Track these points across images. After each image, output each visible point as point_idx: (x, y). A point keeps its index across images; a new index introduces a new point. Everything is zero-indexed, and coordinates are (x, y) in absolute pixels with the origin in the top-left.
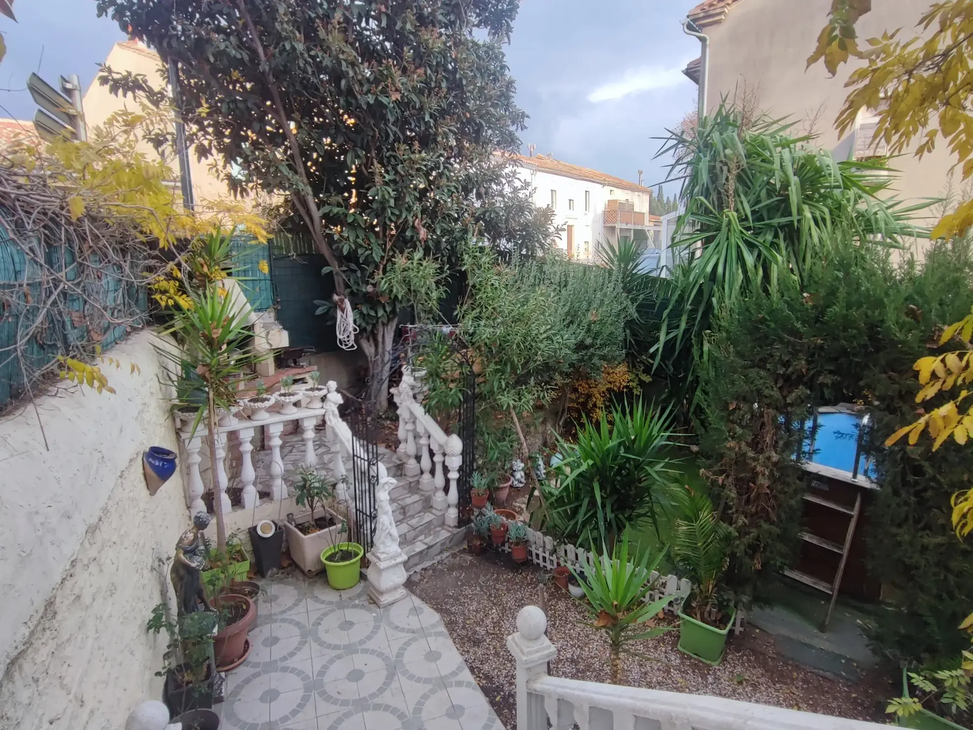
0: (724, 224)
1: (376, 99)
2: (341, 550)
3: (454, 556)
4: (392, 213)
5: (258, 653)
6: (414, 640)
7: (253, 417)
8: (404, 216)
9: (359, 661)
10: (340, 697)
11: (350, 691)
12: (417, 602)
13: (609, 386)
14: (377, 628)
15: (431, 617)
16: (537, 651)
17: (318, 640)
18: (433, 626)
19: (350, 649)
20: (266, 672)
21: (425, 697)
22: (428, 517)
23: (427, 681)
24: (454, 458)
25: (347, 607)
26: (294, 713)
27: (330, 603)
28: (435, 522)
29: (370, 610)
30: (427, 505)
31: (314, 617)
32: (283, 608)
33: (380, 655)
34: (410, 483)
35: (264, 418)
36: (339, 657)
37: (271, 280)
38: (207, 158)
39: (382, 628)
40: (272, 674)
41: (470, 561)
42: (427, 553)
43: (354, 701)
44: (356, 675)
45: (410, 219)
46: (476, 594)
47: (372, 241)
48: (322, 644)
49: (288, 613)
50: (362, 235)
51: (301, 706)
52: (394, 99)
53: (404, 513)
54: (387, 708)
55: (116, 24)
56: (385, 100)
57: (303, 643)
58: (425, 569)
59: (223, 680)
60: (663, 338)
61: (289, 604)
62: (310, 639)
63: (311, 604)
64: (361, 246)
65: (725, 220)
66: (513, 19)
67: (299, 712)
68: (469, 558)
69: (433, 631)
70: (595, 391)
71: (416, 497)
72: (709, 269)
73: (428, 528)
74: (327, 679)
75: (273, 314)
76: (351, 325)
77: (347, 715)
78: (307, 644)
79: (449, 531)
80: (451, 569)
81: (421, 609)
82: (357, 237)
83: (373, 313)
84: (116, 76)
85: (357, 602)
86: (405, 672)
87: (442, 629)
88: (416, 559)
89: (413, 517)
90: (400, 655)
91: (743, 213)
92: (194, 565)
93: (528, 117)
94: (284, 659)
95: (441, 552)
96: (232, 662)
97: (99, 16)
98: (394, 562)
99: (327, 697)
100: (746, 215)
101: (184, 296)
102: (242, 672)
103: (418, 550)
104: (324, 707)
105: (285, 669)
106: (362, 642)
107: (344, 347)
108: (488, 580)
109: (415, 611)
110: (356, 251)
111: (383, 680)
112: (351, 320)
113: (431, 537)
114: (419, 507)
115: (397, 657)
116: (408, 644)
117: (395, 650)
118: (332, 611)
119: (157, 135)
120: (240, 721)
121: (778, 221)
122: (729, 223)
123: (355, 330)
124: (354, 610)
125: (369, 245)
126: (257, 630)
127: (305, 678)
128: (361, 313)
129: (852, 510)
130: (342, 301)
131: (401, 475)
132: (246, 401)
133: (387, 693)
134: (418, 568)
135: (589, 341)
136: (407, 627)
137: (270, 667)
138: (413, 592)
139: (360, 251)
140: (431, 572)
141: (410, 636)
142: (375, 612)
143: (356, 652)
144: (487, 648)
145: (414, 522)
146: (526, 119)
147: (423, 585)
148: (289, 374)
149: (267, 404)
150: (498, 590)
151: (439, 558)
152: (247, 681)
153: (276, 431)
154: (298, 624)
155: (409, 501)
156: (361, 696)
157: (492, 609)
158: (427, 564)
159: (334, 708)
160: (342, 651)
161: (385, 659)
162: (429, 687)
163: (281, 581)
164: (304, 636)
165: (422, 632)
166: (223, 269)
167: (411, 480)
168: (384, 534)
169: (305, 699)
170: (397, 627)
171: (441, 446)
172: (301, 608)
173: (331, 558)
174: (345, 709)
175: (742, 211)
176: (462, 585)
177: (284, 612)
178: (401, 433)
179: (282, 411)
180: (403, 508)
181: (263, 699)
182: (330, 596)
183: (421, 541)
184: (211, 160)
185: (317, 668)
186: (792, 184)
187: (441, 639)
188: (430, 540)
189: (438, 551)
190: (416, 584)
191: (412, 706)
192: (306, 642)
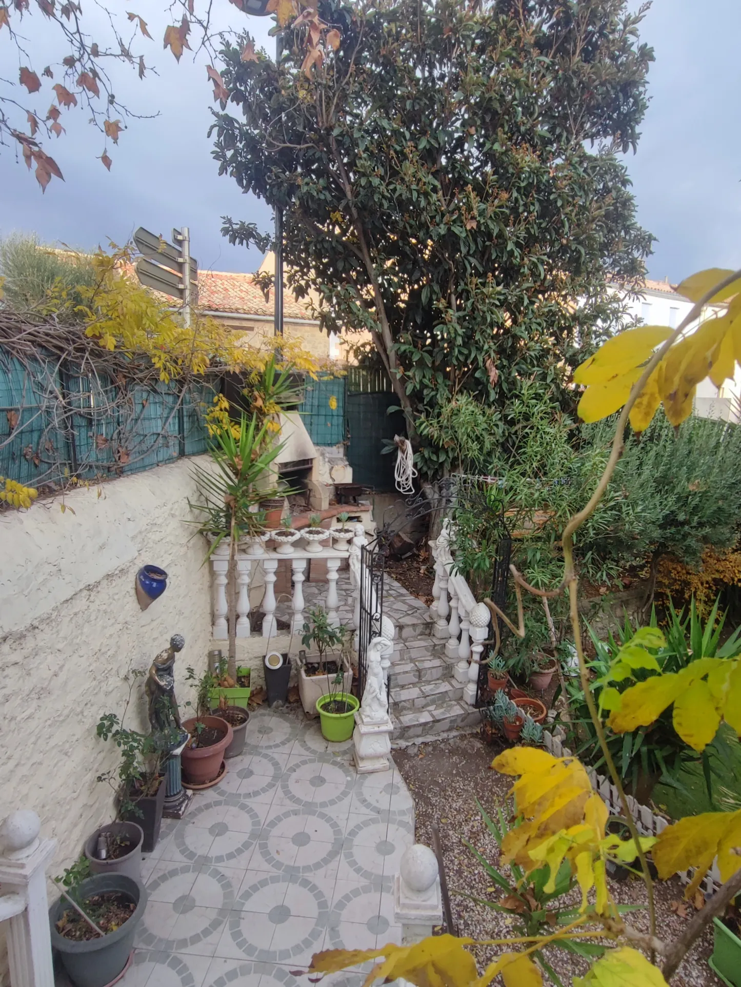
1: (449, 229)
2: (335, 701)
3: (463, 737)
4: (460, 352)
5: (230, 782)
6: (374, 821)
7: (278, 550)
8: (473, 356)
9: (312, 824)
10: (276, 856)
11: (290, 854)
12: (398, 778)
13: (717, 576)
14: (345, 794)
15: (404, 801)
16: (417, 907)
17: (285, 787)
18: (403, 813)
19: (309, 808)
20: (227, 803)
21: (356, 892)
22: (444, 687)
23: (366, 875)
24: (478, 629)
25: (327, 761)
26: (231, 856)
27: (314, 752)
28: (450, 694)
29: (347, 772)
30: (448, 673)
31: (294, 761)
32: (272, 744)
33: (334, 825)
34: (435, 645)
35: (288, 552)
36: (296, 813)
37: (344, 416)
38: (303, 297)
39: (350, 796)
40: (232, 808)
41: (478, 749)
42: (432, 727)
43: (287, 866)
44: (301, 839)
45: (480, 359)
46: (467, 791)
47: (439, 381)
48: (287, 792)
49: (274, 750)
50: (429, 374)
51: (239, 851)
52: (468, 228)
53: (420, 677)
54: (314, 888)
55: (234, 179)
56: (456, 230)
57: (271, 786)
58: (425, 744)
59: (188, 798)
61: (278, 741)
62: (279, 784)
63: (297, 747)
64: (426, 386)
66: (637, 123)
67: (235, 857)
68: (478, 745)
69: (399, 818)
70: (695, 580)
71: (437, 662)
73: (441, 699)
74: (275, 832)
75: (342, 450)
76: (410, 469)
77: (275, 880)
78: (275, 788)
79: (462, 708)
80: (453, 752)
81: (398, 788)
82: (424, 377)
83: (434, 458)
84: (235, 227)
85: (339, 759)
86: (349, 855)
87: (410, 819)
88: (419, 730)
89: (428, 682)
90: (353, 833)
92: (162, 683)
93: (655, 239)
94: (248, 795)
95: (450, 730)
96: (204, 783)
97: (220, 174)
98: (376, 729)
99: (265, 853)
101: (237, 426)
102: (210, 795)
103: (422, 720)
104: (258, 861)
105: (243, 807)
106: (324, 805)
107: (401, 490)
108: (488, 778)
109: (391, 788)
110: (421, 391)
111: (324, 855)
112: (410, 462)
113: (442, 710)
114: (438, 673)
115: (350, 834)
116: (366, 824)
117: (352, 825)
118: (312, 761)
119: (264, 278)
120: (184, 844)
123: (414, 474)
124: (332, 766)
125: (435, 385)
126: (240, 758)
127: (256, 823)
128: (423, 457)
130: (403, 443)
131: (429, 634)
132: (274, 533)
133: (321, 872)
134: (419, 741)
135: (681, 517)
136: (375, 804)
137: (233, 799)
138: (400, 767)
139: (425, 392)
140: (430, 749)
141: (374, 815)
142: (351, 776)
143: (313, 813)
144: (452, 861)
145: (427, 688)
146: (653, 242)
147: (416, 761)
148: (345, 511)
149: (291, 539)
150: (493, 794)
151: (445, 735)
152: (208, 806)
153: (299, 567)
154: (276, 764)
155: (428, 664)
156: (296, 865)
157: (477, 814)
158: (429, 739)
159: (266, 866)
160: (301, 807)
161: (337, 832)
162: (364, 882)
163: (282, 715)
164: (275, 778)
165: (385, 816)
166: (278, 403)
167: (437, 642)
168: (371, 696)
169: (246, 845)
170: (365, 801)
171: (467, 613)
172: (286, 749)
173: (325, 707)
174: (275, 872)
176: (456, 775)
177: (270, 747)
178: (435, 591)
179: (308, 548)
180: (419, 671)
181: (211, 830)
182: (317, 744)
183: (429, 711)
184: (307, 299)
185: (271, 817)
187: (402, 831)
188: (439, 713)
189: (447, 728)
190: (409, 757)
191: (338, 897)
192: (274, 786)
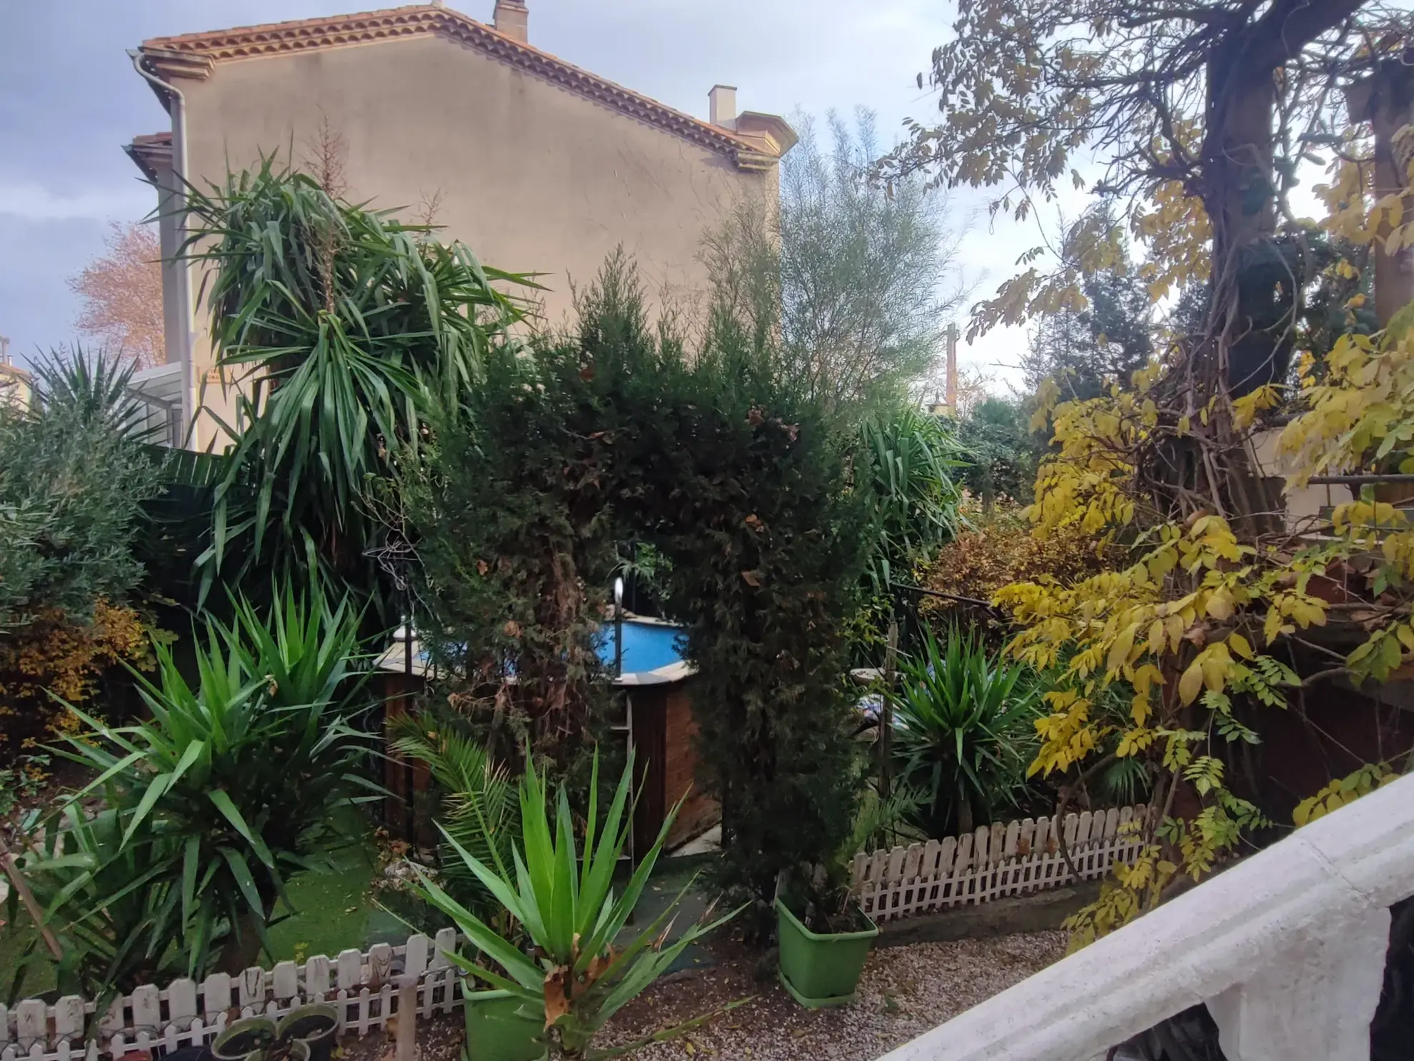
0: (322, 334)
60: (220, 535)
65: (323, 327)
72: (308, 403)
91: (351, 321)
100: (356, 322)
121: (404, 336)
122: (331, 333)
129: (625, 724)
135: (61, 537)
175: (347, 315)
186: (427, 281)
